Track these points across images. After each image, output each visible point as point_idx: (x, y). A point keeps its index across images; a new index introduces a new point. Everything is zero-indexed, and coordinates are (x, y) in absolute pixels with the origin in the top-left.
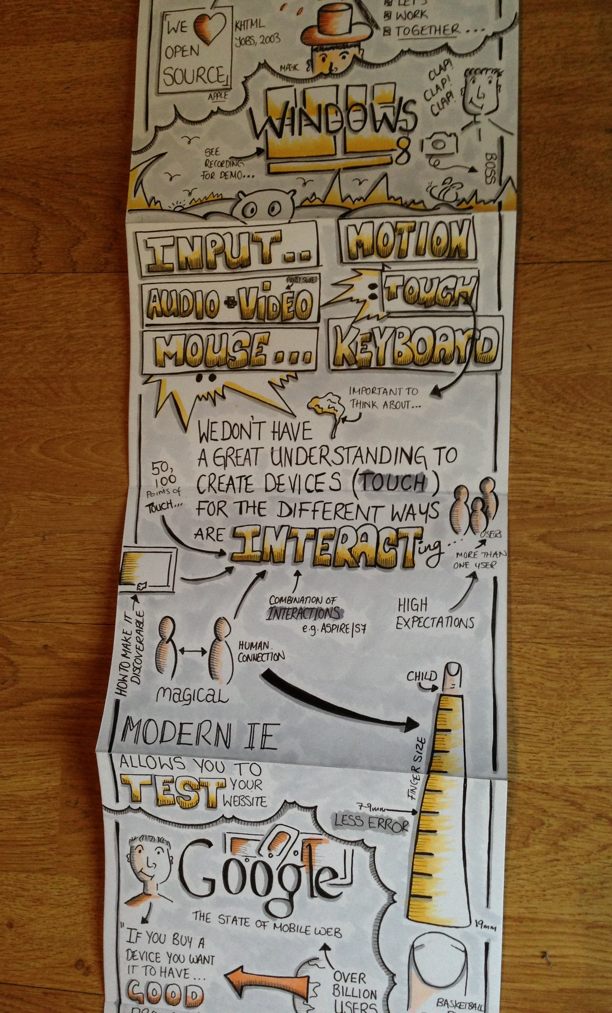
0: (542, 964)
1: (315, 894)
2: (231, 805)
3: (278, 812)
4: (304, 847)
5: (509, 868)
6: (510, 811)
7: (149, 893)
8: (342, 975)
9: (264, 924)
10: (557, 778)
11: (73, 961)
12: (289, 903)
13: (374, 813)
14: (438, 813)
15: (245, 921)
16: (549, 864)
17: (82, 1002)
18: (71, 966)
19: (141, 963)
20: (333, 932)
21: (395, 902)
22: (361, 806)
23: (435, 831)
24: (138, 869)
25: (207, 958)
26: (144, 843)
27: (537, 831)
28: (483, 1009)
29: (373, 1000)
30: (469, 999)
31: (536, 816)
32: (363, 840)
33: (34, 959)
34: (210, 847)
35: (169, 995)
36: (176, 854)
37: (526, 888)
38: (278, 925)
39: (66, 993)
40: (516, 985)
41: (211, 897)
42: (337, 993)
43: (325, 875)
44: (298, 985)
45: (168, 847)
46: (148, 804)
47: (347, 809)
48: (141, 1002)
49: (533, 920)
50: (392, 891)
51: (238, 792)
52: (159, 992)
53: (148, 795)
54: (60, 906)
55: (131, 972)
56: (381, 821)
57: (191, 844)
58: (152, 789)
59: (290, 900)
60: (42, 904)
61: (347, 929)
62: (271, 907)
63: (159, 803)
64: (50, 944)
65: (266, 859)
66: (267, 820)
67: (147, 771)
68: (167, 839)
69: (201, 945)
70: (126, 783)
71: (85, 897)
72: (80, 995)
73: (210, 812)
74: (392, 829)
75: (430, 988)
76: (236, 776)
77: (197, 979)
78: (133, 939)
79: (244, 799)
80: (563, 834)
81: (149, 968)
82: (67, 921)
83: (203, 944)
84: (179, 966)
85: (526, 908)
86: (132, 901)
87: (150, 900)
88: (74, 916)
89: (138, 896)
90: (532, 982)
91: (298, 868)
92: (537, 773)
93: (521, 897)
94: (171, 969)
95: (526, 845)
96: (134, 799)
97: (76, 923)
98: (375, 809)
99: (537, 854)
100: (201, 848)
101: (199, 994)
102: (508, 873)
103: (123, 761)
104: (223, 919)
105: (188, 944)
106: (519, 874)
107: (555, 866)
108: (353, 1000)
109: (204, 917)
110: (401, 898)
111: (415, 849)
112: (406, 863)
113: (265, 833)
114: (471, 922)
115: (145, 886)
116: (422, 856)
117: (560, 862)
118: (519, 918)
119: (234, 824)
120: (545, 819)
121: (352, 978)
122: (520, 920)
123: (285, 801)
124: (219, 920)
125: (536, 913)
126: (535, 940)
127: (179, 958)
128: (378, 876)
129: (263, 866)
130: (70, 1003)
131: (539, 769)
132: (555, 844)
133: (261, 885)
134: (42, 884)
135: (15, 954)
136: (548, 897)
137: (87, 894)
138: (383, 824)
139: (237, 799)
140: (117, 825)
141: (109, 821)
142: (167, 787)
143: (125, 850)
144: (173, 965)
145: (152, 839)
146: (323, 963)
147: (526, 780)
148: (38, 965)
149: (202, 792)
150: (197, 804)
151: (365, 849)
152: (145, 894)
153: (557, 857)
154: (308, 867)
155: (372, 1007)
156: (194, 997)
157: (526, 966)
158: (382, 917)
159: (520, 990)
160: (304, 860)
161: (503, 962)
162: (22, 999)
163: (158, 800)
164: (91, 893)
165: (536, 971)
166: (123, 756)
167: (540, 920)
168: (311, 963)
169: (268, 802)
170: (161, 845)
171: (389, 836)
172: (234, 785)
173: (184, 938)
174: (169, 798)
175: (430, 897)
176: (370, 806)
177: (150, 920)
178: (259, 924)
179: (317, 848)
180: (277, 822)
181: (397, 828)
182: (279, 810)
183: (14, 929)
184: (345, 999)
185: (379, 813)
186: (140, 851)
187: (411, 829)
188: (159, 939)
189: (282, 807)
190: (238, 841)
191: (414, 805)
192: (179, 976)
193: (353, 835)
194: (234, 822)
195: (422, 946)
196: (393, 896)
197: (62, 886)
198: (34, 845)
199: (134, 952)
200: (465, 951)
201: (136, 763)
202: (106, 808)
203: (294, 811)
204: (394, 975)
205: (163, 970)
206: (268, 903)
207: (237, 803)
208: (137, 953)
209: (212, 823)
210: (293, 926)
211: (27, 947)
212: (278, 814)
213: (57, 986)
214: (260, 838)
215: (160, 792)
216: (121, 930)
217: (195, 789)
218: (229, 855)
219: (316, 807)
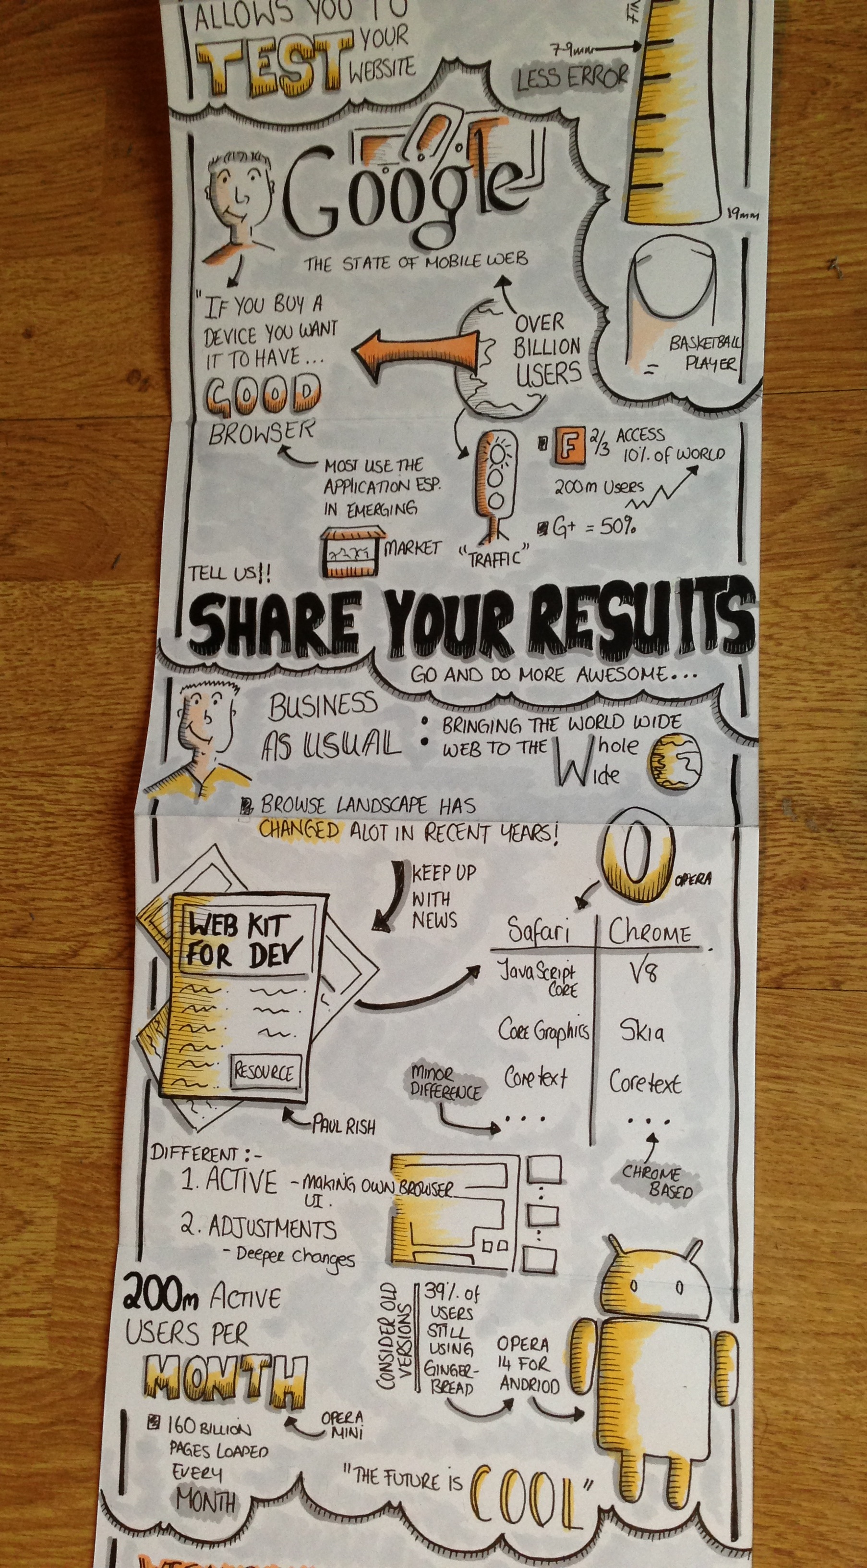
0: (829, 277)
1: (488, 207)
2: (361, 80)
3: (432, 82)
4: (472, 136)
5: (778, 151)
6: (778, 73)
7: (239, 241)
8: (529, 320)
9: (411, 262)
10: (848, 19)
11: (123, 374)
12: (449, 226)
13: (576, 60)
14: (672, 41)
15: (382, 262)
16: (839, 137)
17: (138, 431)
18: (121, 381)
19: (225, 349)
20: (514, 258)
21: (607, 200)
22: (557, 49)
23: (667, 76)
24: (223, 209)
25: (327, 325)
26: (232, 165)
27: (819, 95)
28: (740, 344)
29: (575, 356)
30: (716, 332)
31: (817, 75)
32: (559, 109)
33: (65, 378)
34: (329, 157)
35: (268, 397)
36: (278, 176)
37: (803, 175)
38: (432, 260)
39: (114, 420)
40: (790, 313)
41: (332, 234)
42: (520, 352)
43: (504, 176)
44: (462, 349)
45: (267, 167)
46: (236, 98)
47: (536, 59)
48: (226, 415)
49: (813, 218)
50: (603, 185)
51: (373, 54)
52: (254, 394)
53: (236, 78)
54: (103, 297)
55: (211, 366)
56: (587, 71)
57: (301, 157)
58: (242, 68)
59: (451, 223)
60: (77, 297)
61: (536, 252)
62: (423, 237)
63: (254, 92)
64: (89, 353)
65: (414, 164)
66: (415, 99)
67: (237, 33)
68: (265, 153)
69: (318, 307)
70: (205, 61)
71: (143, 279)
72: (133, 421)
73: (329, 97)
74: (603, 83)
75: (658, 321)
76: (370, 24)
77: (311, 362)
78: (215, 313)
79: (381, 66)
80: (857, 93)
81: (238, 355)
82: (115, 317)
83: (320, 304)
84: (284, 345)
85: (804, 203)
86: (214, 257)
87: (239, 252)
88: (126, 308)
89: (224, 248)
90: (814, 306)
91: (461, 171)
92: (818, 17)
93: (796, 189)
94: (272, 351)
95: (803, 116)
96: (217, 90)
97: (130, 318)
98: (578, 52)
99: (820, 126)
100: (318, 160)
101: (314, 387)
102: (776, 159)
103: (201, 20)
104: (350, 264)
105: (298, 308)
106: (793, 157)
107: (846, 139)
108: (543, 360)
109: (322, 265)
110: (616, 194)
111: (638, 111)
112: (625, 138)
113: (412, 121)
114: (721, 212)
115: (232, 232)
116: (649, 121)
117: (853, 133)
118: (794, 218)
119: (365, 114)
120: (830, 77)
121: (543, 323)
122: (794, 220)
123: (443, 60)
124: (343, 265)
125: (819, 207)
126: (818, 245)
127: (284, 332)
128: (582, 164)
129: (410, 177)
130: (119, 435)
131: (820, 13)
132: (846, 108)
133: (406, 207)
134: (78, 269)
135: (37, 375)
136: (837, 183)
137: (145, 275)
138: (590, 77)
139: (370, 67)
140: (191, 139)
141: (178, 133)
142: (265, 60)
143: (202, 180)
144: (275, 344)
145: (243, 157)
146: (500, 306)
147: (802, 28)
148: (70, 386)
149: (318, 63)
150: (310, 86)
151: (563, 124)
152: (233, 244)
153: (849, 126)
154: (477, 168)
155: (573, 367)
156: (306, 393)
157: (803, 285)
158: (588, 226)
159: (795, 321)
160: (471, 157)
161: (768, 284)
162: (44, 440)
163: (251, 86)
164: (152, 272)
165: (820, 290)
166: (200, 7)
167: (826, 217)
168: (481, 309)
169: (417, 65)
170: (256, 164)
171: (599, 95)
172: (366, 42)
173: (291, 300)
174: (269, 80)
175: (661, 185)
176: (570, 46)
177: (241, 280)
178: (404, 263)
179: (491, 134)
180: (431, 99)
181: (611, 79)
182: (434, 78)
183: (33, 339)
184: (532, 360)
185: (583, 58)
186: (225, 180)
187: (632, 77)
188: (254, 306)
189: (437, 72)
190: (371, 140)
191: (636, 32)
192: (284, 362)
193: (543, 103)
194: (365, 110)
195: (648, 257)
196: (604, 192)
197: (106, 269)
198: (65, 216)
199: (216, 333)
200: (713, 256)
201: (219, 21)
202: (174, 111)
203: (456, 75)
204: (606, 308)
205: (260, 355)
206: (417, 231)
207: (370, 75)
208: (221, 334)
209: (332, 116)
210: (454, 258)
211: (55, 362)
212: (433, 85)
213: (100, 412)
214: (405, 131)
215: (255, 71)
216: (197, 302)
217: (307, 59)
218: (359, 167)
219: (489, 63)
